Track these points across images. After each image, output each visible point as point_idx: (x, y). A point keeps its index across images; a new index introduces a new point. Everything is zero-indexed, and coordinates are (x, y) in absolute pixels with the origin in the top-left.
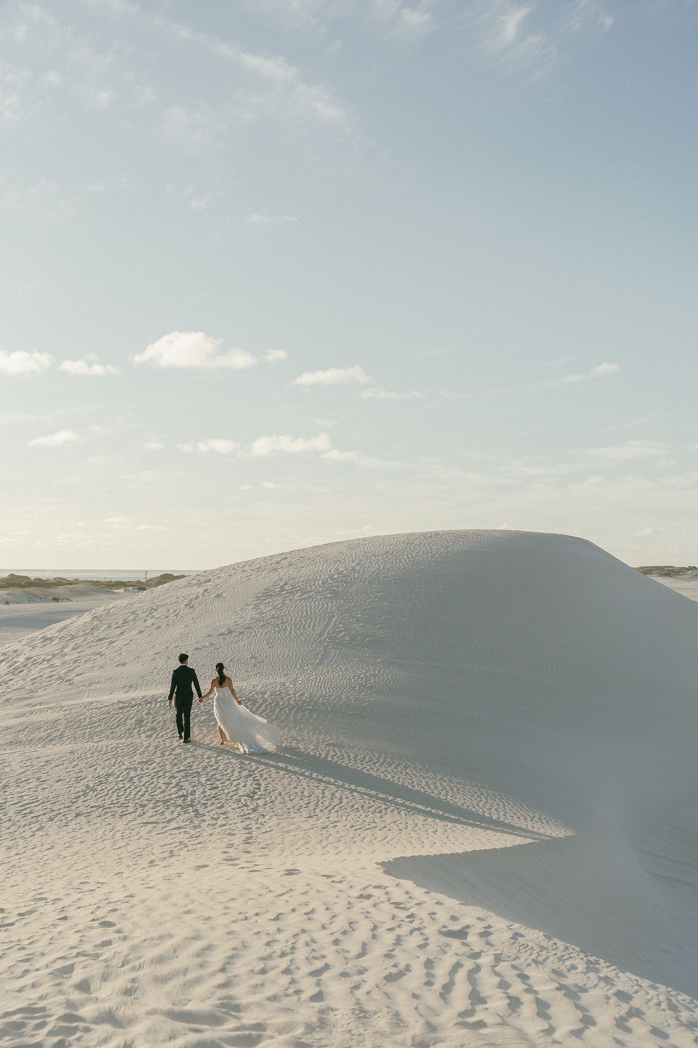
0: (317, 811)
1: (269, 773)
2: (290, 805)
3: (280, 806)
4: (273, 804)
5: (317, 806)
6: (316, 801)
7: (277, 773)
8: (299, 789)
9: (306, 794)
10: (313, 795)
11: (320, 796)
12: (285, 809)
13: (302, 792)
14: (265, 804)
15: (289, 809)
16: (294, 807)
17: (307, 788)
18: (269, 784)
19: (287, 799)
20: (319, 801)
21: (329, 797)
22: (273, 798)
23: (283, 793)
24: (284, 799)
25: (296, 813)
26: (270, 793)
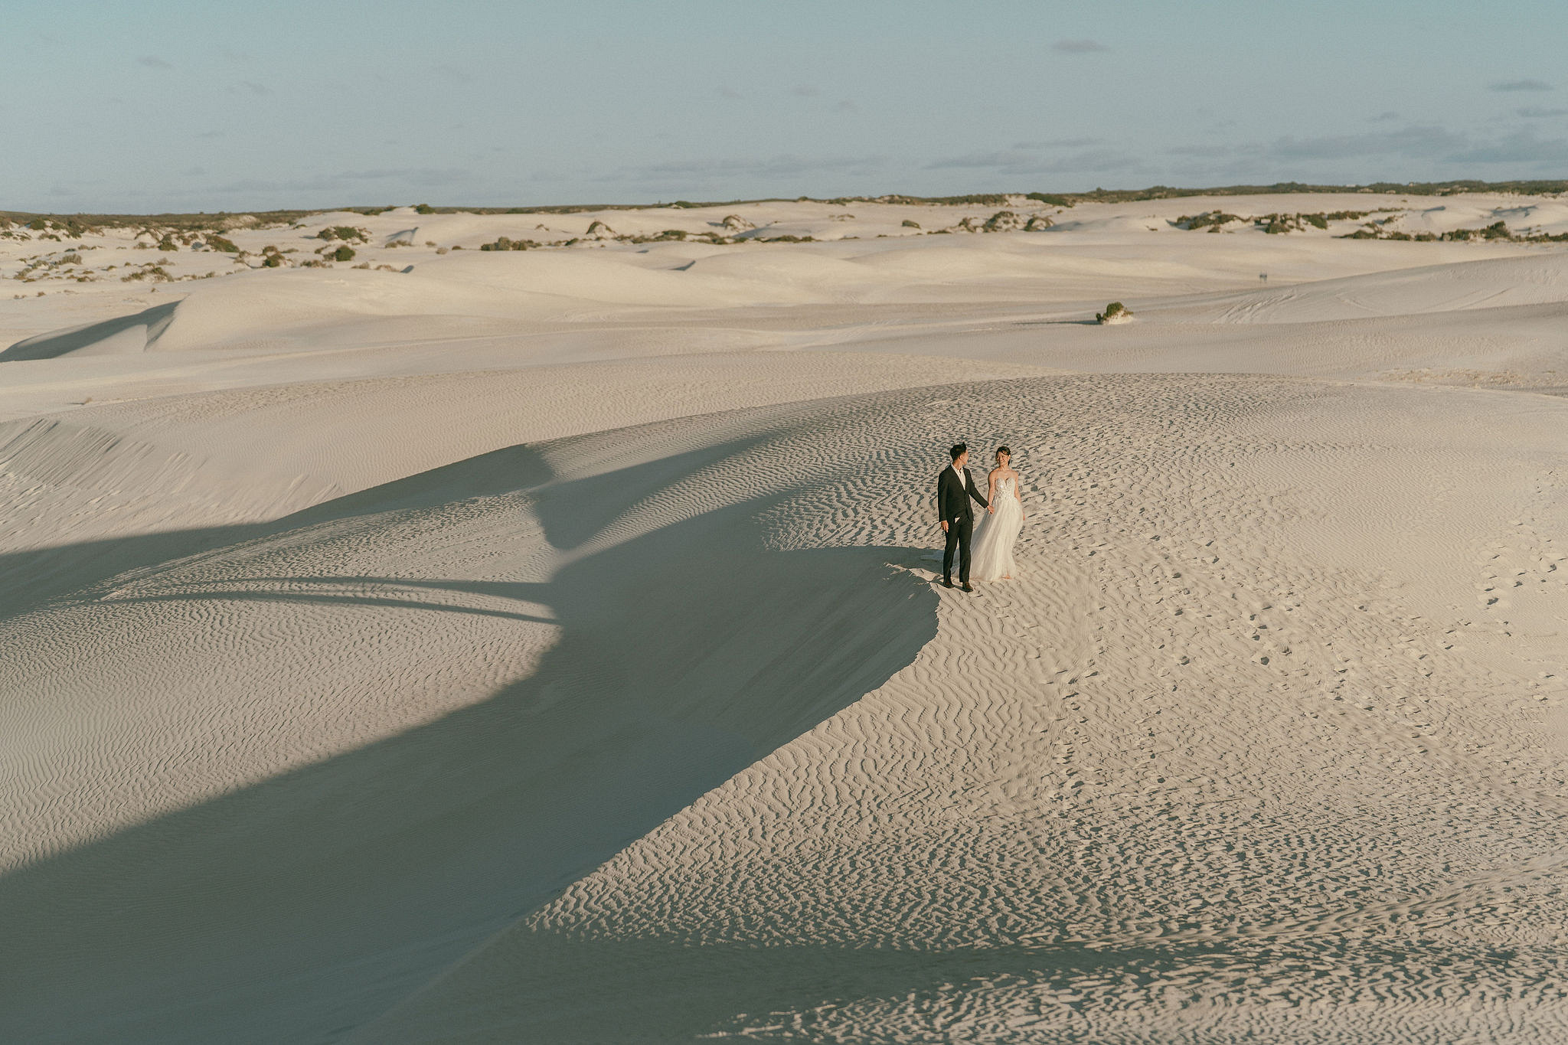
0: (976, 831)
1: (1073, 886)
2: (1023, 835)
3: (1038, 832)
4: (1052, 834)
5: (977, 839)
6: (977, 846)
7: (1058, 887)
8: (1007, 865)
9: (995, 858)
10: (981, 856)
11: (969, 856)
12: (1030, 827)
13: (1002, 858)
14: (1063, 834)
15: (1024, 829)
16: (1015, 832)
17: (993, 867)
18: (1067, 867)
19: (1029, 845)
20: (972, 848)
21: (953, 858)
22: (1053, 843)
23: (1037, 852)
24: (1035, 844)
25: (1011, 824)
26: (1061, 851)
